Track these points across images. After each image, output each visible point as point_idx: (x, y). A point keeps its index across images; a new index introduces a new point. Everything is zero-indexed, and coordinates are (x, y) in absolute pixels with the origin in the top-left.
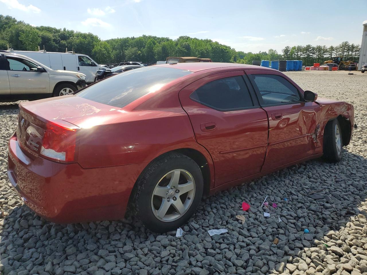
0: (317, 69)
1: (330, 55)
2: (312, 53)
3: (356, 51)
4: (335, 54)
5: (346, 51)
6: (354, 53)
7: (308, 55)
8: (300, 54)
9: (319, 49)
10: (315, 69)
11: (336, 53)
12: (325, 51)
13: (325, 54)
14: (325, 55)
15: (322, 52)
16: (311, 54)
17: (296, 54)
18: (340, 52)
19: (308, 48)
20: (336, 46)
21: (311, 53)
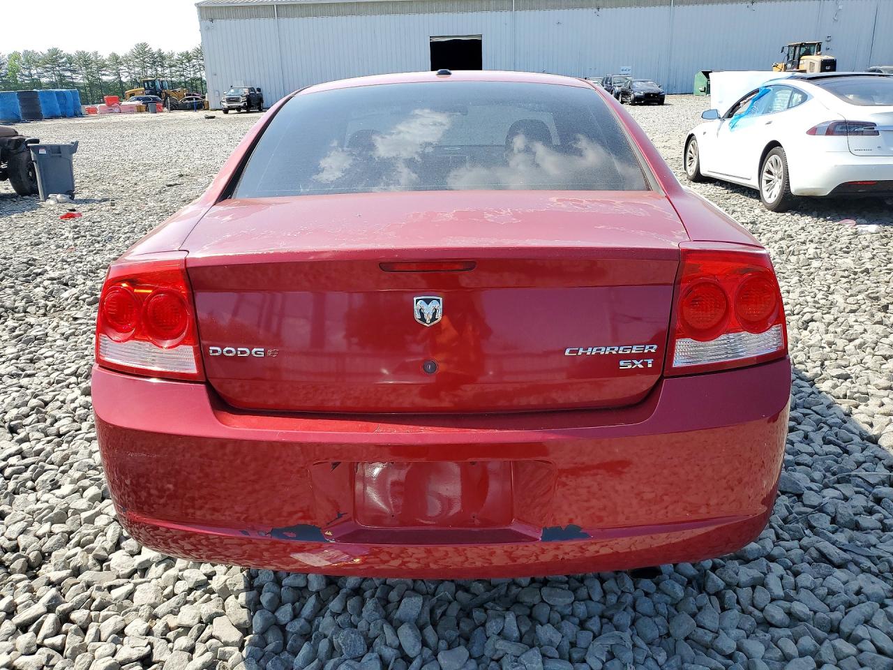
0: (117, 110)
1: (115, 75)
2: (71, 71)
3: (171, 67)
4: (127, 74)
5: (149, 65)
6: (167, 71)
7: (60, 75)
8: (35, 72)
9: (86, 61)
10: (111, 112)
11: (127, 70)
12: (102, 66)
13: (103, 72)
14: (104, 75)
15: (94, 67)
16: (69, 74)
17: (27, 73)
18: (137, 69)
19: (54, 58)
20: (123, 55)
21: (66, 70)
